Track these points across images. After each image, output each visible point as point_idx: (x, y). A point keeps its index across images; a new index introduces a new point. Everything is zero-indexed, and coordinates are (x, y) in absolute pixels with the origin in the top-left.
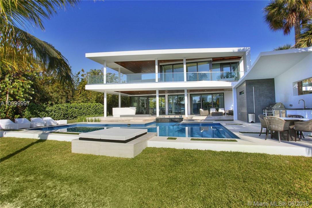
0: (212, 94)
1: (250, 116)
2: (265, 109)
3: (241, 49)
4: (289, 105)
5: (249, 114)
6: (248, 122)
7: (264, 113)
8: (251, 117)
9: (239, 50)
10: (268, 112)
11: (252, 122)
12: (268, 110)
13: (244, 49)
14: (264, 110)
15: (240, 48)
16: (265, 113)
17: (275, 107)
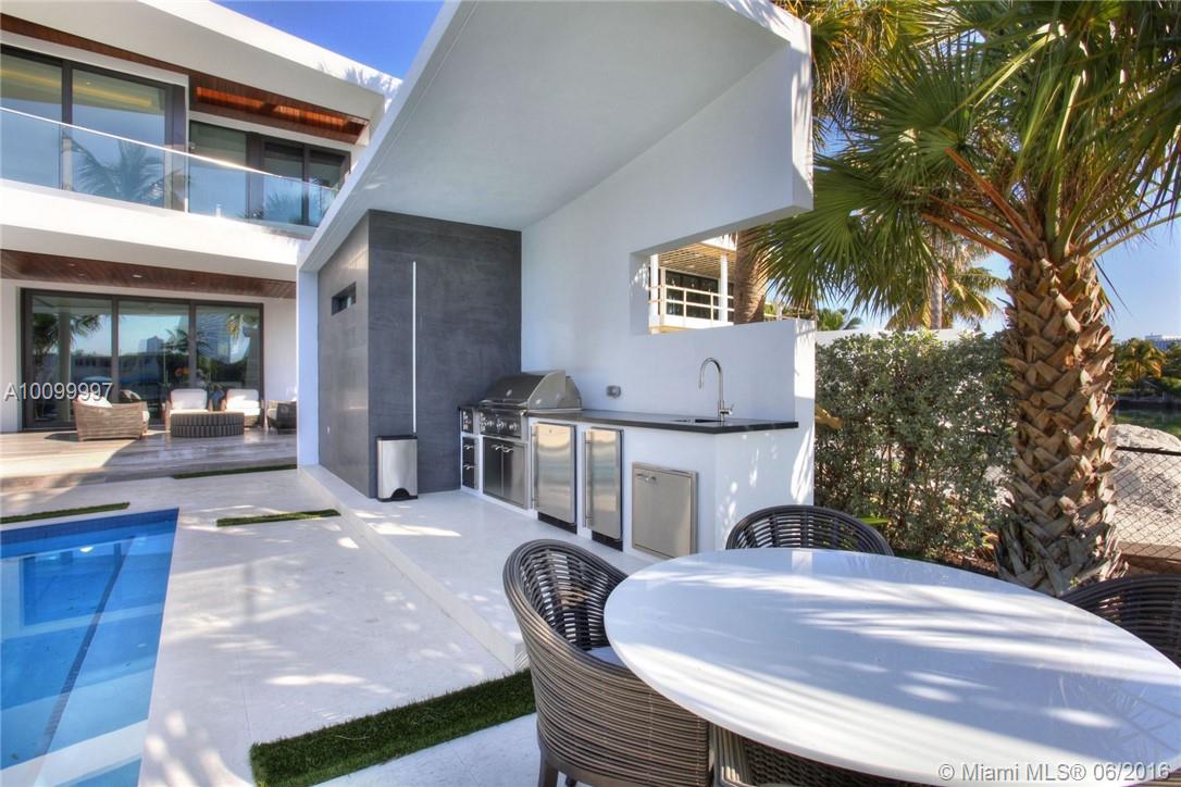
0: (191, 306)
1: (388, 451)
2: (471, 406)
3: (361, 74)
4: (604, 391)
5: (380, 442)
6: (374, 493)
7: (463, 434)
8: (392, 459)
9: (351, 75)
10: (489, 430)
11: (400, 495)
12: (488, 414)
13: (377, 79)
14: (470, 413)
15: (358, 67)
16: (470, 430)
17: (536, 400)
